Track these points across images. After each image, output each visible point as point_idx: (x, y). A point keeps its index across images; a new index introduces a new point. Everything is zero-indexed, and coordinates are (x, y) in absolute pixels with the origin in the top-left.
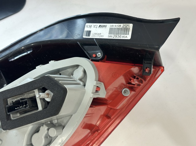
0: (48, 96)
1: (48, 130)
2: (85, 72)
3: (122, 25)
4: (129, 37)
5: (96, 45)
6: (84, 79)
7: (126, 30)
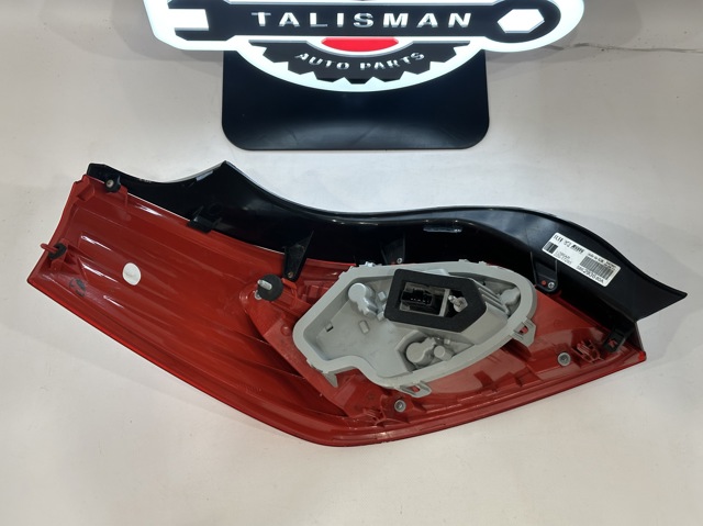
0: (459, 304)
1: (435, 346)
2: (519, 299)
3: (605, 261)
4: (605, 283)
5: (554, 269)
6: (513, 307)
7: (607, 271)
